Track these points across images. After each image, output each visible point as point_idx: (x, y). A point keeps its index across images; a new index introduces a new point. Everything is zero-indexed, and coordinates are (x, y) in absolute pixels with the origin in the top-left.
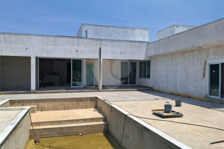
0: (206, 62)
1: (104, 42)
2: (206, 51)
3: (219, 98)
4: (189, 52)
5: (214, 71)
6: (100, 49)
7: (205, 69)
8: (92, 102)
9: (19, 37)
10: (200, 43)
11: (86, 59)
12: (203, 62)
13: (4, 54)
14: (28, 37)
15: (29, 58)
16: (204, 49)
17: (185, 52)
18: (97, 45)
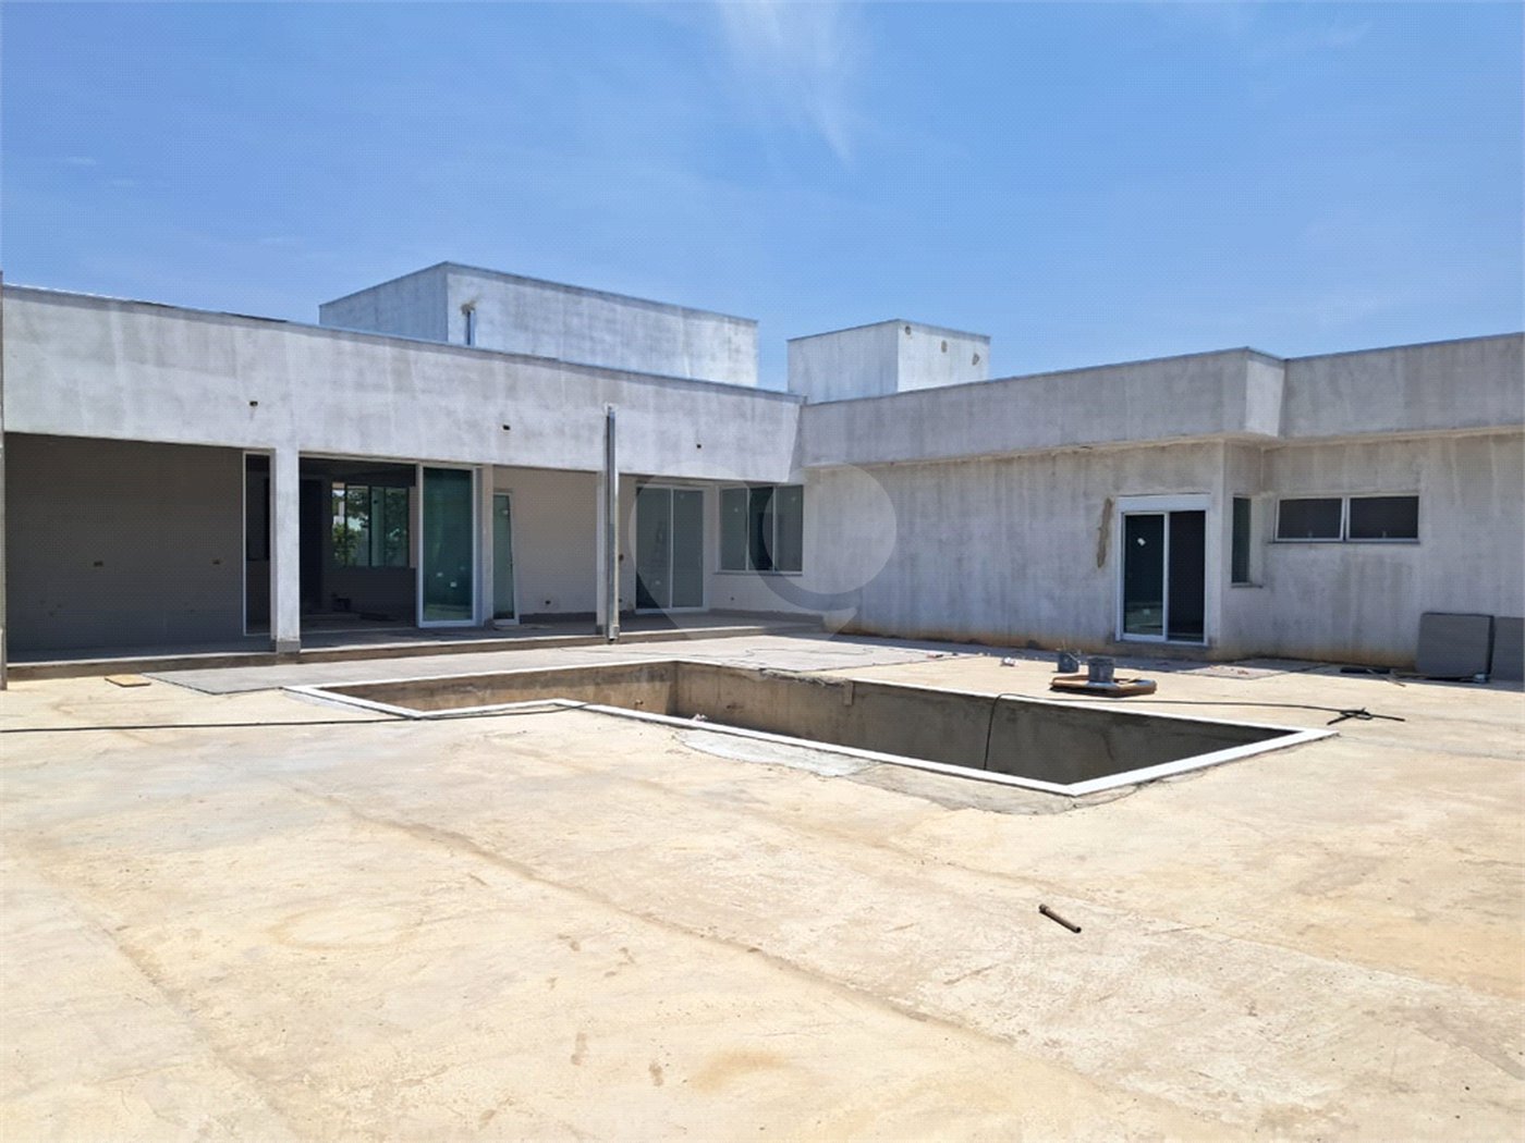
0: (1109, 504)
1: (626, 386)
2: (1109, 462)
3: (1162, 638)
4: (1031, 459)
5: (1141, 541)
6: (610, 421)
7: (1104, 532)
8: (658, 685)
9: (214, 330)
10: (1098, 433)
11: (495, 466)
12: (1100, 503)
13: (127, 431)
14: (264, 334)
15: (260, 464)
16: (1103, 455)
17: (1009, 461)
18: (594, 399)
